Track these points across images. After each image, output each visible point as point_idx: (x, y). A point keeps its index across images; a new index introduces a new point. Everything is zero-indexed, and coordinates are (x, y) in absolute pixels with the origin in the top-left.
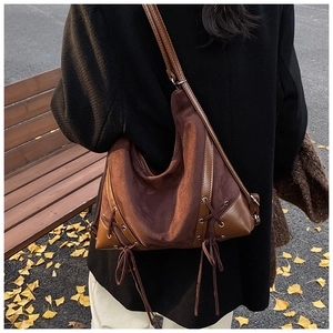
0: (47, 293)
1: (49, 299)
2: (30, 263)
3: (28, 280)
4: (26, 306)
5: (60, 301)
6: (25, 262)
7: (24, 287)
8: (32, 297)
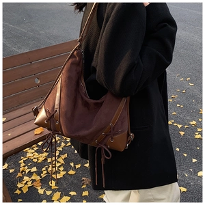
0: (72, 161)
1: (72, 164)
2: (63, 144)
3: (61, 153)
4: (60, 167)
5: (78, 166)
6: (60, 144)
7: (59, 157)
8: (63, 162)
